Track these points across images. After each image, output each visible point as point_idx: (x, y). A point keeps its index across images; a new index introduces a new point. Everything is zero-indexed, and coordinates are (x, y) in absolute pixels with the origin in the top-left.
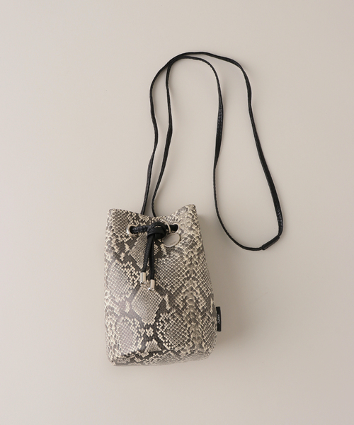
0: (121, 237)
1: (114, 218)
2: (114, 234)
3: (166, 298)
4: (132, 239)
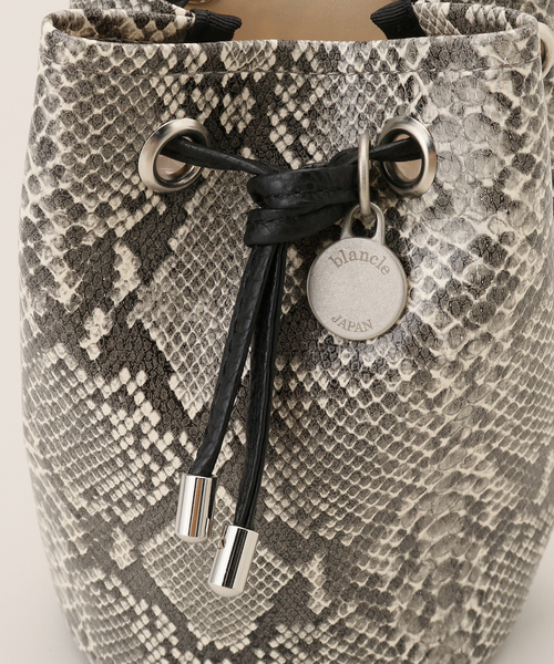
0: (104, 211)
1: (69, 95)
2: (62, 197)
3: (314, 570)
4: (163, 209)
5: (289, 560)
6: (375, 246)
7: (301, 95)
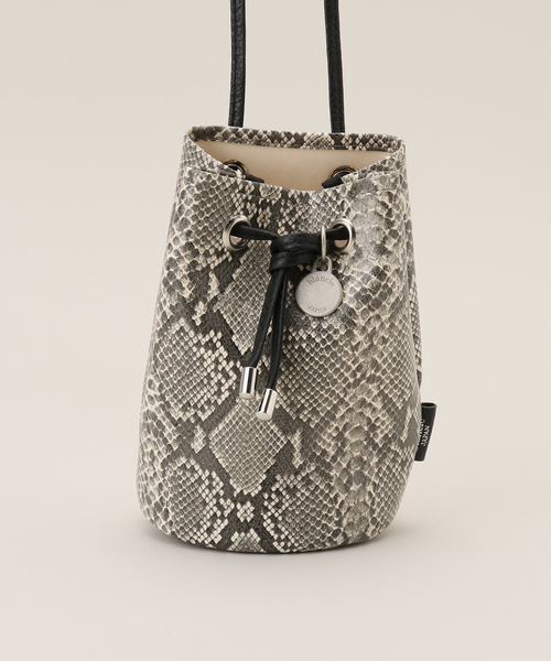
0: (207, 254)
1: (197, 197)
2: (189, 246)
3: (296, 440)
4: (230, 259)
5: (285, 432)
6: (328, 274)
7: (292, 214)
